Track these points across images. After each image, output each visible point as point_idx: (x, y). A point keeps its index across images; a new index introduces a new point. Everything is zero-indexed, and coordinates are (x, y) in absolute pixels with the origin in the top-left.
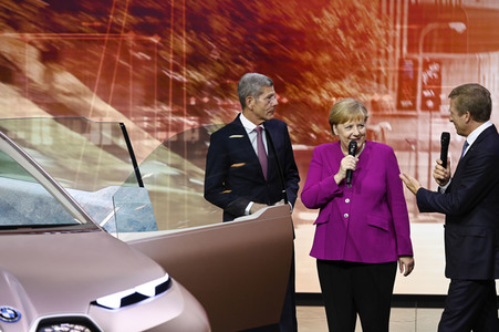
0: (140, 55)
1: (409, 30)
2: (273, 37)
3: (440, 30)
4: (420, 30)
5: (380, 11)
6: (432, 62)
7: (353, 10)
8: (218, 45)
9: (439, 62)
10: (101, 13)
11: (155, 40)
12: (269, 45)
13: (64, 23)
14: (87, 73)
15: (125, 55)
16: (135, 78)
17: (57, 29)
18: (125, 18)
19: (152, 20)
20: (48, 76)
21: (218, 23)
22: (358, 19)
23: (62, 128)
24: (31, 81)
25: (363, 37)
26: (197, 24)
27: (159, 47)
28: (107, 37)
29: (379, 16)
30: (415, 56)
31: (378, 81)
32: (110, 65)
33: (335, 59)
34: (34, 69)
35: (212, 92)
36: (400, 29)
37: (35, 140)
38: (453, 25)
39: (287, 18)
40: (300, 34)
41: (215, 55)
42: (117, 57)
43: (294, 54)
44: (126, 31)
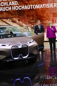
0: (27, 19)
2: (40, 17)
3: (56, 15)
4: (54, 15)
5: (50, 14)
7: (47, 14)
8: (35, 18)
9: (56, 18)
10: (24, 16)
14: (23, 21)
16: (27, 22)
17: (19, 17)
18: (26, 16)
19: (28, 16)
20: (19, 22)
21: (35, 16)
23: (21, 27)
24: (17, 23)
25: (49, 16)
26: (33, 16)
27: (29, 19)
28: (24, 18)
30: (54, 18)
31: (50, 20)
35: (35, 23)
36: (52, 15)
37: (18, 28)
40: (42, 16)
42: (25, 20)
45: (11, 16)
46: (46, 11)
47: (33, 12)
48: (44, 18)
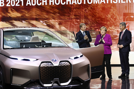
0: (76, 23)
1: (123, 18)
2: (99, 19)
3: (129, 17)
4: (125, 18)
5: (118, 14)
6: (128, 23)
7: (113, 14)
8: (90, 21)
9: (129, 23)
10: (69, 16)
11: (78, 20)
12: (99, 21)
13: (63, 18)
14: (67, 27)
15: (73, 23)
16: (75, 27)
17: (61, 19)
18: (73, 17)
19: (78, 17)
20: (60, 27)
21: (89, 17)
22: (114, 16)
23: (63, 36)
24: (57, 28)
25: (115, 19)
26: (86, 17)
27: (79, 22)
28: (70, 20)
29: (118, 15)
30: (125, 22)
31: (118, 27)
32: (71, 25)
33: (110, 23)
34: (57, 26)
36: (122, 17)
38: (131, 16)
39: (102, 16)
40: (104, 19)
41: (89, 23)
43: (103, 22)
44: (73, 19)
45: (46, 16)
46: (112, 10)
47: (86, 10)
48: (107, 22)
